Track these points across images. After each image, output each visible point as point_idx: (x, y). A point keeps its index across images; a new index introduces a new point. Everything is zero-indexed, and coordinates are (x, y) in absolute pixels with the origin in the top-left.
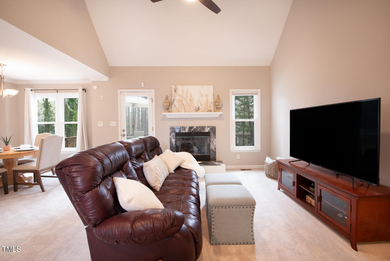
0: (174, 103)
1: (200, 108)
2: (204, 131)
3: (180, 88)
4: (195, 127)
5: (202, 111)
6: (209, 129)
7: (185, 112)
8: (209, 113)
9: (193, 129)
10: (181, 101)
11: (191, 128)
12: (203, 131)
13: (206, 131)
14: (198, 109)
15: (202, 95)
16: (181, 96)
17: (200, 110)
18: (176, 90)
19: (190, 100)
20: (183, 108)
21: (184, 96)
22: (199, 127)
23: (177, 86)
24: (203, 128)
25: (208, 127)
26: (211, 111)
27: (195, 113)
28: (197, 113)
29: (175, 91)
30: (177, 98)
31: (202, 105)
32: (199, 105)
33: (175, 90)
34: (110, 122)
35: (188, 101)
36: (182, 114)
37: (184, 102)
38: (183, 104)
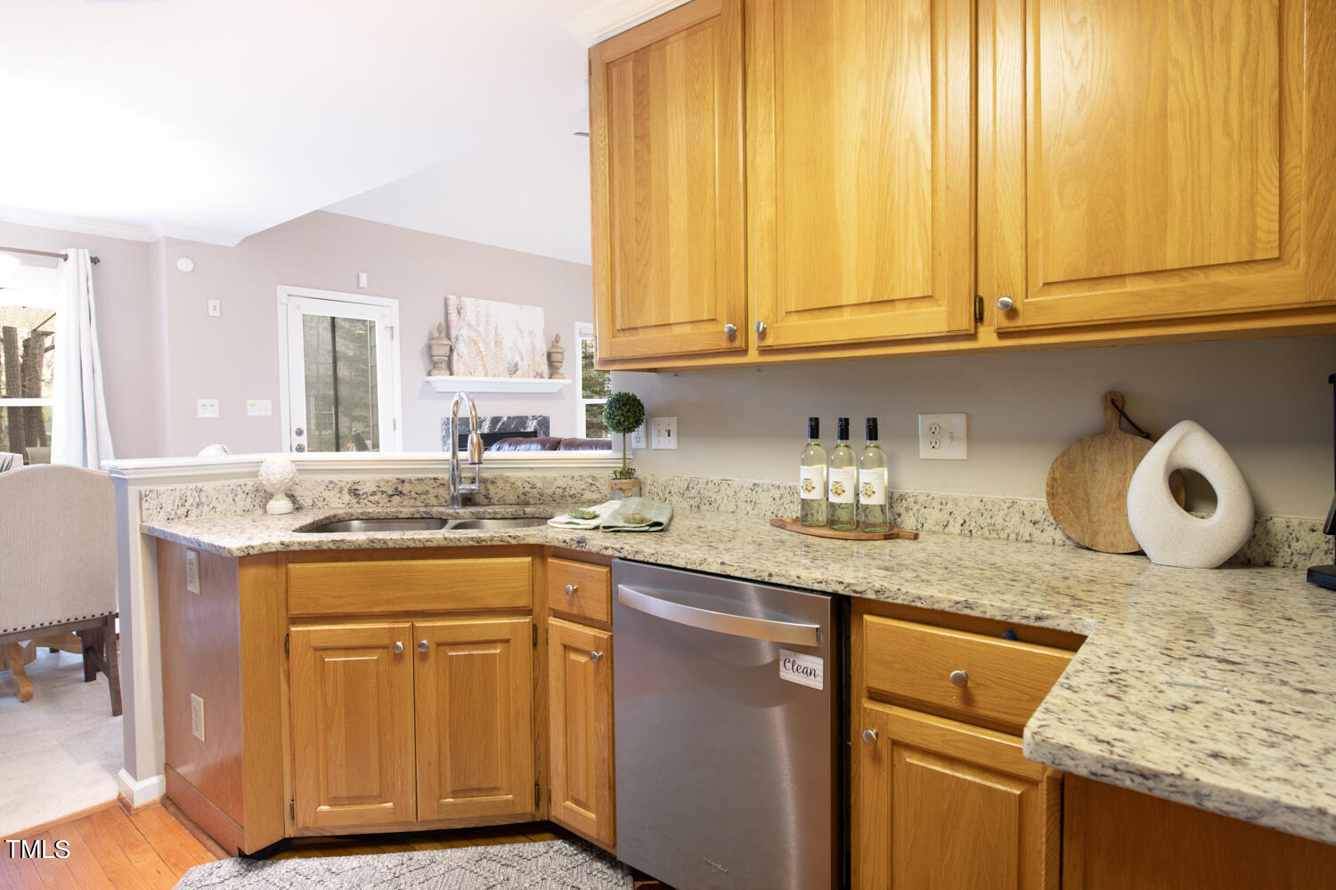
0: (458, 347)
1: (519, 366)
2: (525, 428)
3: (469, 303)
4: (505, 419)
5: (522, 376)
6: (535, 423)
7: (486, 375)
8: (538, 380)
9: (500, 424)
10: (476, 344)
11: (495, 420)
12: (522, 430)
13: (528, 430)
14: (514, 370)
15: (521, 332)
16: (476, 331)
17: (518, 372)
18: (461, 308)
19: (496, 343)
20: (480, 363)
21: (481, 329)
22: (514, 418)
23: (463, 298)
24: (522, 420)
25: (534, 418)
26: (542, 377)
27: (508, 379)
28: (514, 380)
29: (459, 313)
30: (465, 332)
31: (522, 358)
32: (517, 358)
33: (457, 308)
34: (249, 402)
35: (492, 345)
36: (479, 382)
37: (481, 345)
38: (481, 352)
